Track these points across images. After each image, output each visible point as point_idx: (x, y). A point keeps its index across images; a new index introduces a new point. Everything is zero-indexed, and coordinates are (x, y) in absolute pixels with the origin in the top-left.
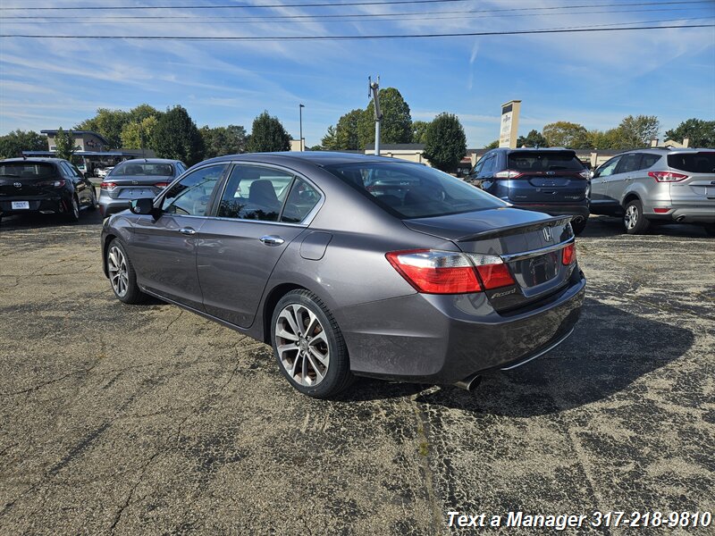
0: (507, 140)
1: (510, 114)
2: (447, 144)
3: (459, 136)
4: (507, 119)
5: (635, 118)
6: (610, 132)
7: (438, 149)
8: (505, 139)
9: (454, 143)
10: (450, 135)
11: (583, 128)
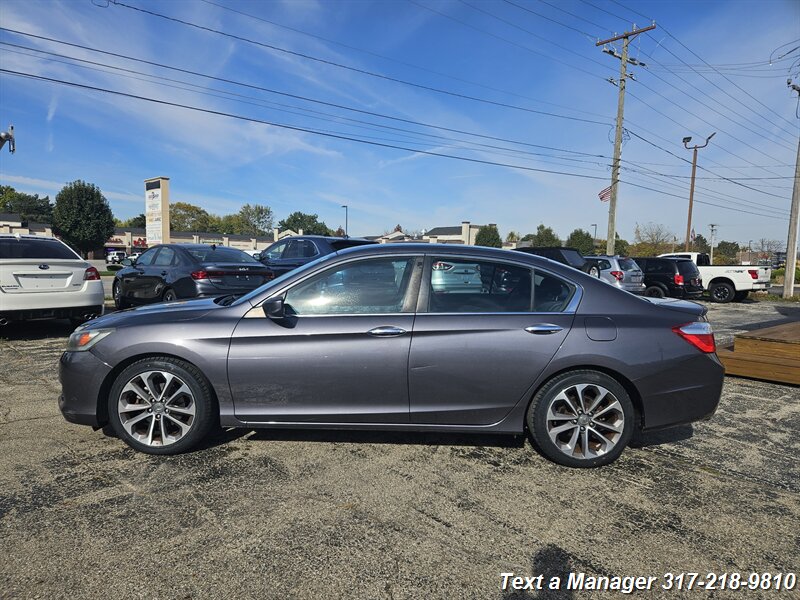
0: (158, 220)
1: (157, 191)
2: (89, 219)
3: (103, 210)
4: (154, 196)
5: (252, 207)
6: (229, 218)
7: (76, 225)
8: (155, 218)
9: (98, 218)
10: (92, 208)
11: (204, 211)
